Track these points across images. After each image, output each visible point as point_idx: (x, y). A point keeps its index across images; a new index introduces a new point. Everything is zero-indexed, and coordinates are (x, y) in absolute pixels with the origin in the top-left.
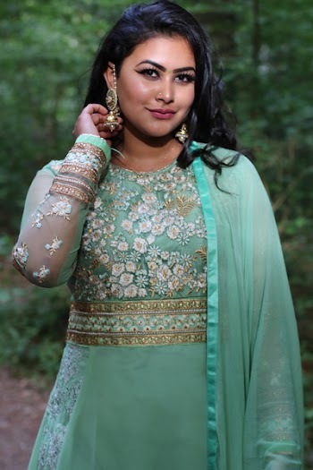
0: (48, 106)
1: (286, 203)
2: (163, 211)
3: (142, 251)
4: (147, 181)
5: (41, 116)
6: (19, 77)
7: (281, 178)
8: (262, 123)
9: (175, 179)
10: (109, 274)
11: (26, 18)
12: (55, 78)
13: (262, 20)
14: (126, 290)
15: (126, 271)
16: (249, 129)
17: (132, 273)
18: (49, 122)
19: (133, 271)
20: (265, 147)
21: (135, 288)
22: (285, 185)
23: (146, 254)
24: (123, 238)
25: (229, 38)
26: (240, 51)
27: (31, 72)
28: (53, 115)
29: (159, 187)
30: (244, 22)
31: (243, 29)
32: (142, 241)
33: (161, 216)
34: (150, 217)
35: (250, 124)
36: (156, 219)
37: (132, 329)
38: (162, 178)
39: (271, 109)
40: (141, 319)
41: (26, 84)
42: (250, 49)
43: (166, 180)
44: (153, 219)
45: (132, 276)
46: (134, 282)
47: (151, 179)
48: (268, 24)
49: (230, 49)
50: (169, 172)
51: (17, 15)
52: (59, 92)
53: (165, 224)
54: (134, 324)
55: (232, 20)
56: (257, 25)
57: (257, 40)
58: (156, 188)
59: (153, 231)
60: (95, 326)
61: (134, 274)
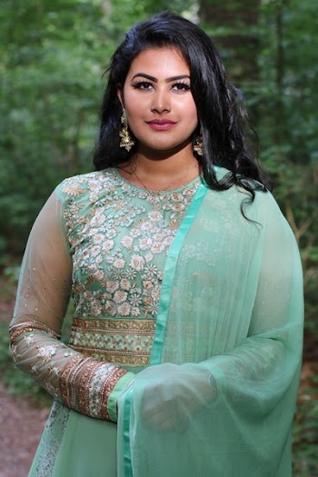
0: (70, 133)
1: (311, 229)
2: (166, 230)
3: (138, 268)
4: (157, 198)
5: (62, 144)
6: (40, 104)
7: (305, 205)
8: (286, 148)
9: (186, 200)
10: (104, 290)
11: (47, 44)
12: (77, 104)
13: (285, 43)
14: (119, 308)
15: (120, 289)
16: (273, 154)
17: (126, 291)
18: (71, 149)
19: (128, 289)
20: (289, 172)
21: (128, 306)
22: (310, 211)
23: (142, 272)
24: (120, 254)
25: (253, 62)
26: (263, 74)
27: (52, 99)
28: (75, 142)
29: (167, 206)
30: (267, 45)
31: (266, 52)
32: (140, 259)
33: (163, 235)
34: (152, 234)
35: (274, 149)
36: (158, 237)
37: (123, 347)
38: (173, 198)
39: (296, 133)
40: (132, 339)
41: (47, 110)
42: (274, 72)
43: (176, 200)
44: (155, 237)
45: (126, 293)
46: (128, 300)
47: (162, 198)
48: (292, 47)
49: (253, 73)
50: (181, 193)
51: (38, 41)
52: (81, 119)
53: (165, 242)
54: (125, 343)
55: (256, 44)
56: (280, 49)
57: (281, 63)
58: (164, 208)
59: (153, 249)
60: (92, 342)
61: (128, 292)
